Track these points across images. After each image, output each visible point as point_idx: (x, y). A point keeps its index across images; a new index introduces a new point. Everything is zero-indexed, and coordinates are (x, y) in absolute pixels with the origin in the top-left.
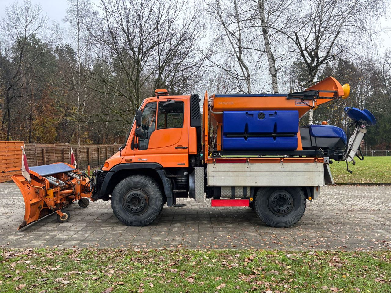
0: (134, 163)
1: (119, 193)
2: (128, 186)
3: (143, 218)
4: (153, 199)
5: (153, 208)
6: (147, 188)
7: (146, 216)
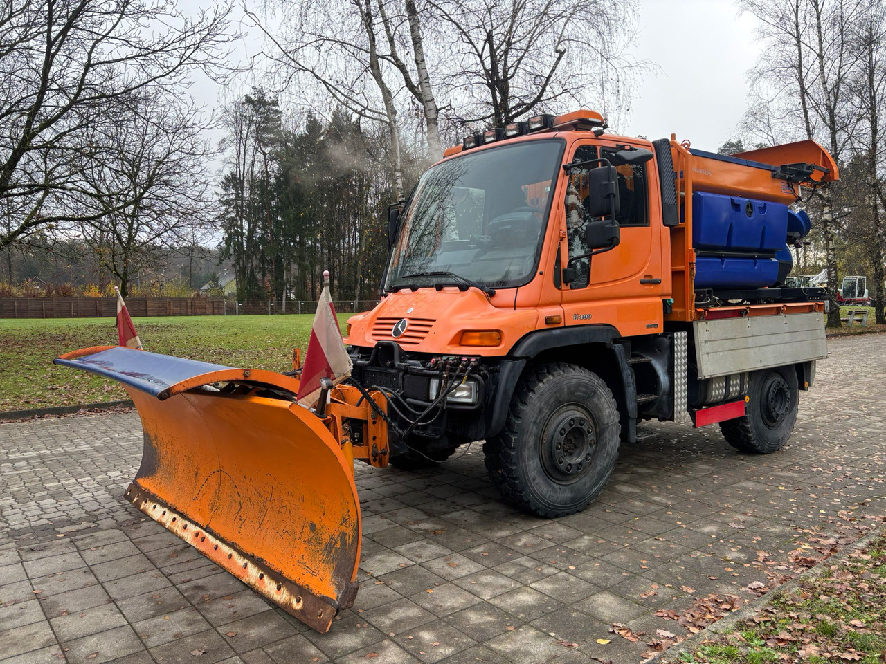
0: (565, 327)
1: (535, 423)
2: (557, 398)
3: (586, 486)
4: (608, 428)
5: (608, 454)
6: (595, 400)
7: (594, 479)
